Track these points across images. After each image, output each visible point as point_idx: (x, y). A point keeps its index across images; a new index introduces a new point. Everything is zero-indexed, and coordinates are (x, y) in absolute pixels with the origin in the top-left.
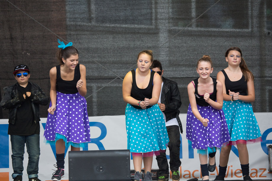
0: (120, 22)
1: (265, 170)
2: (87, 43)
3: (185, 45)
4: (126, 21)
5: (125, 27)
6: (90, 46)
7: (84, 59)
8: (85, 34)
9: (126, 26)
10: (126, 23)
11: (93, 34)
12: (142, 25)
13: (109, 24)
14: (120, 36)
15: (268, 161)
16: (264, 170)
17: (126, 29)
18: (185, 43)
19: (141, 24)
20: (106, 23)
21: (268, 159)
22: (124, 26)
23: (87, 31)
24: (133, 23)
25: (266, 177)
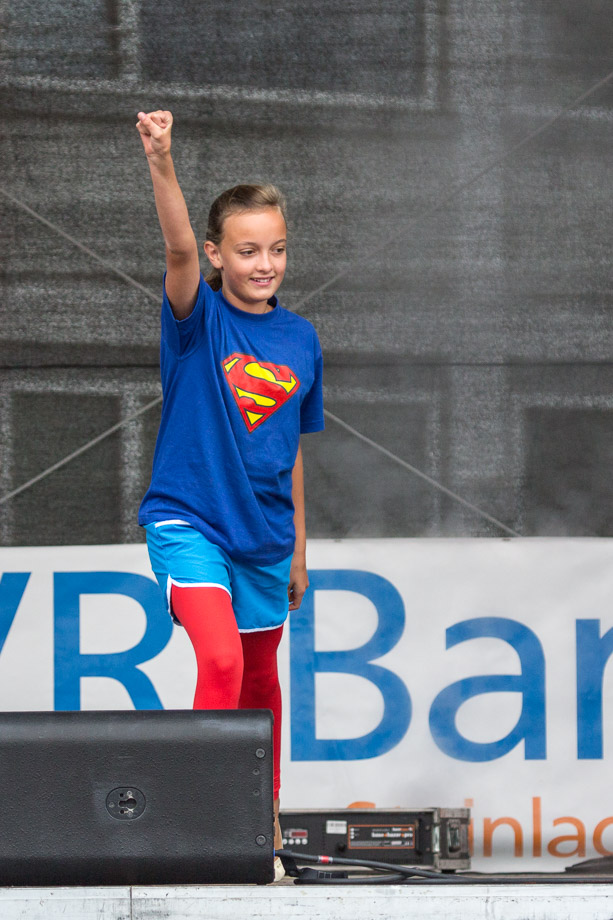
0: (241, 76)
2: (68, 180)
3: (569, 194)
4: (267, 71)
5: (267, 104)
6: (86, 197)
7: (51, 262)
8: (57, 138)
9: (273, 96)
10: (271, 84)
11: (100, 137)
12: (355, 91)
13: (185, 88)
14: (237, 146)
17: (271, 114)
18: (572, 188)
19: (346, 86)
20: (168, 80)
22: (259, 96)
23: (72, 118)
24: (305, 84)
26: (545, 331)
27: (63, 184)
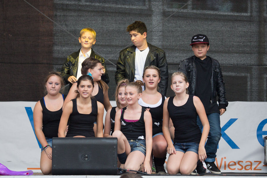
1: (260, 162)
2: (74, 25)
3: (179, 29)
6: (78, 28)
8: (72, 16)
11: (81, 16)
14: (109, 18)
15: (264, 154)
16: (258, 163)
17: (117, 11)
18: (180, 27)
19: (132, 5)
21: (264, 152)
25: (261, 170)
26: (173, 57)
27: (73, 26)
